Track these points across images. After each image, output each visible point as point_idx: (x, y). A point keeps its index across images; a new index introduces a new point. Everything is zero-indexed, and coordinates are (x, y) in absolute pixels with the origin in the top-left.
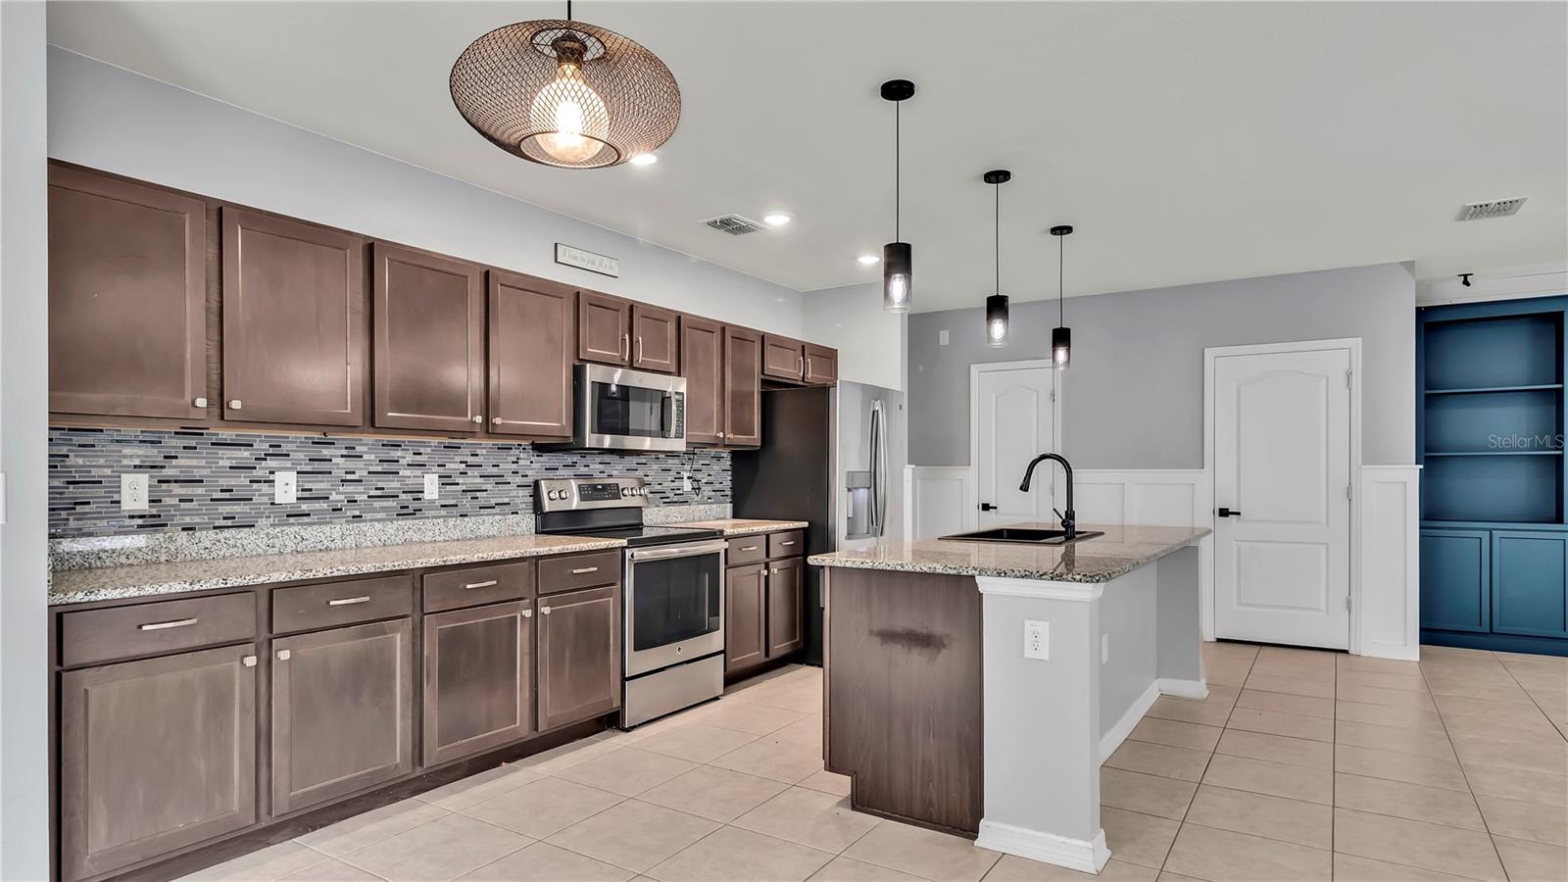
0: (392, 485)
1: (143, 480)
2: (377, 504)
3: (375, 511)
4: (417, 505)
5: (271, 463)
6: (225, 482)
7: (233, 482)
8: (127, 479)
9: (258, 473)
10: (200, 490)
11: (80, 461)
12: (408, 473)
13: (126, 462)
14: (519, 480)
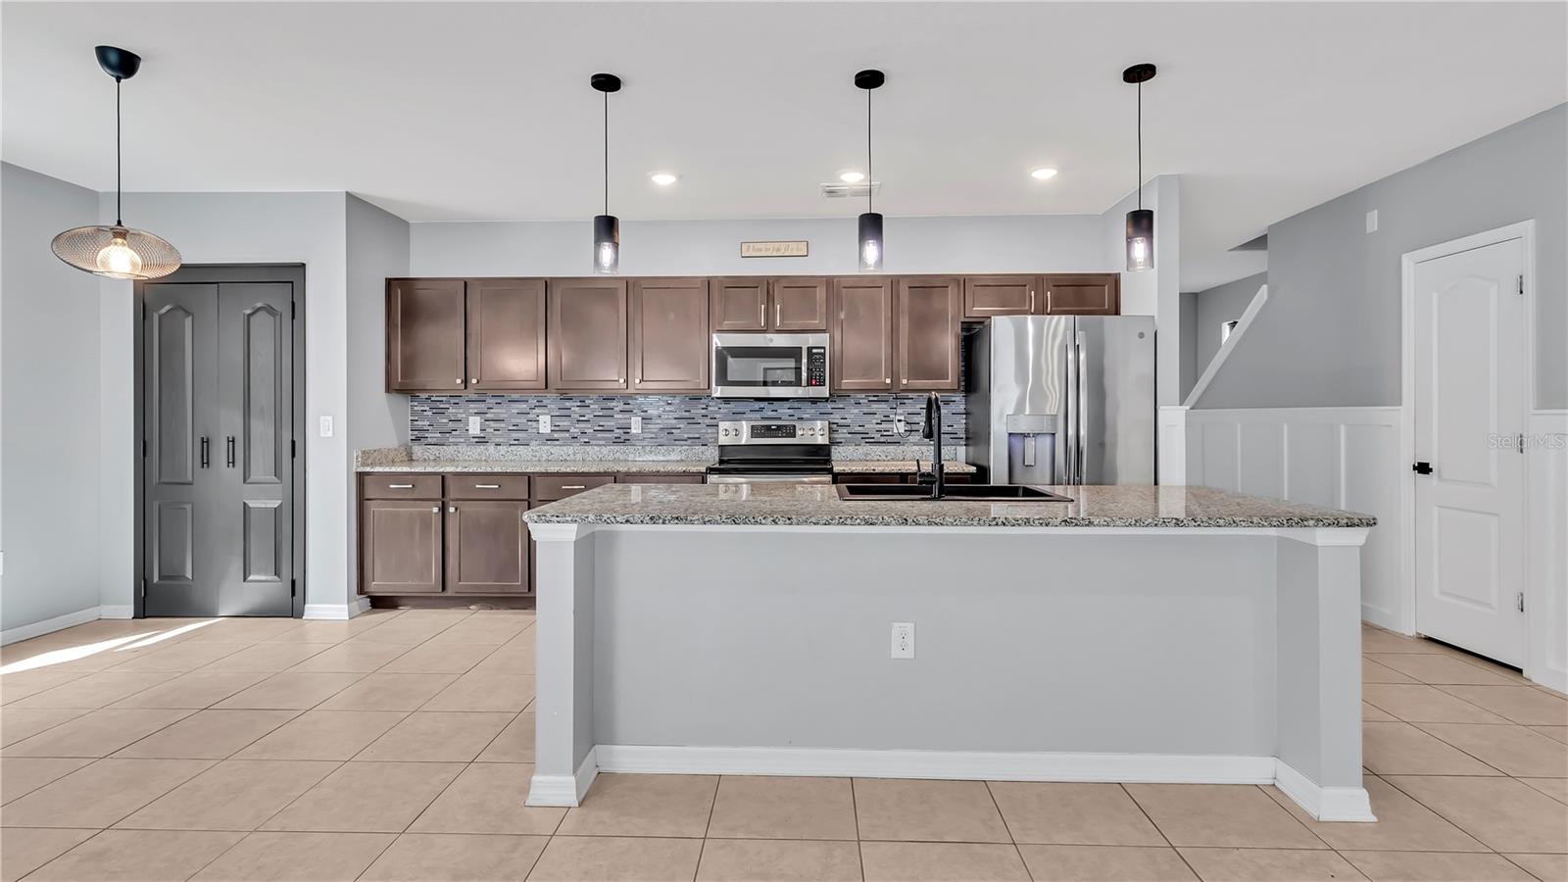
0: (609, 423)
1: (478, 419)
2: (599, 435)
3: (598, 439)
4: (627, 436)
5: (537, 411)
6: (515, 421)
7: (519, 421)
8: (471, 418)
9: (530, 416)
10: (502, 425)
11: (454, 411)
12: (620, 416)
13: (471, 411)
14: (708, 421)
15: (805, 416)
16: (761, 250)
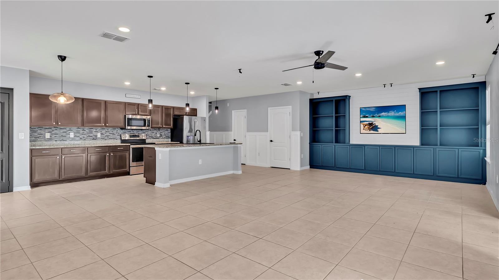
0: (91, 135)
1: (49, 134)
2: (88, 138)
4: (96, 138)
5: (69, 131)
6: (62, 134)
8: (46, 133)
9: (67, 133)
10: (58, 135)
11: (40, 131)
12: (94, 133)
13: (46, 131)
14: (117, 134)
15: (140, 133)
16: (130, 96)
